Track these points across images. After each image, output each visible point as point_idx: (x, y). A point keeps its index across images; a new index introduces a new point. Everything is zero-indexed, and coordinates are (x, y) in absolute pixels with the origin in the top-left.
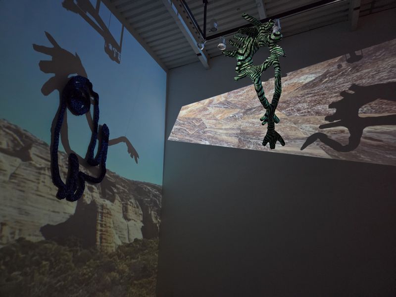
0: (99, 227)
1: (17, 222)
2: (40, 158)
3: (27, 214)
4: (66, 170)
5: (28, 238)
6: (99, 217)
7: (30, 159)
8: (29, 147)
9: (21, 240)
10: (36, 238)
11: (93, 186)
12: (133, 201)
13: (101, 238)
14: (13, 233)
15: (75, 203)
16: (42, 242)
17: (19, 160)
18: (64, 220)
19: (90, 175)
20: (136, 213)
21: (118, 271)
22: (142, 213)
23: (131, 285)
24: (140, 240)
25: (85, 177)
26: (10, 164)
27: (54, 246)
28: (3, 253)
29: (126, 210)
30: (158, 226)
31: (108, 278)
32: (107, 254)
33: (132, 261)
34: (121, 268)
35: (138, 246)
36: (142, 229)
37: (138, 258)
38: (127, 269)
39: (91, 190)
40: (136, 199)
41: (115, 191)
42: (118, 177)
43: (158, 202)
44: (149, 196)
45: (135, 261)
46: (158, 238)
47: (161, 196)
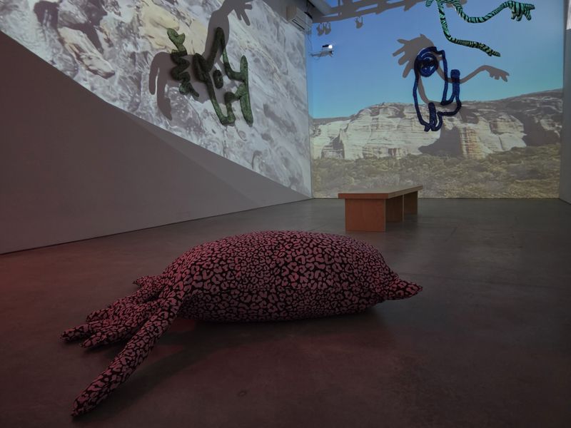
0: (464, 143)
1: (405, 146)
2: (410, 113)
3: (410, 143)
4: (428, 114)
5: (412, 153)
6: (463, 136)
7: (405, 116)
8: (403, 110)
9: (409, 155)
10: (417, 153)
11: (453, 117)
12: (504, 117)
13: (467, 150)
14: (404, 152)
15: (440, 130)
16: (421, 155)
17: (399, 119)
18: (432, 143)
19: (448, 110)
20: (511, 126)
21: (491, 172)
22: (522, 124)
23: (512, 182)
24: (521, 148)
25: (441, 114)
26: (396, 122)
27: (428, 157)
28: (403, 160)
29: (496, 126)
30: (556, 132)
31: (480, 175)
32: (476, 160)
33: (511, 165)
34: (495, 169)
35: (519, 153)
36: (524, 139)
37: (520, 162)
38: (504, 171)
39: (451, 120)
40: (509, 114)
41: (478, 114)
42: (479, 103)
43: (554, 108)
44: (535, 107)
45: (515, 165)
46: (558, 144)
47: (561, 100)
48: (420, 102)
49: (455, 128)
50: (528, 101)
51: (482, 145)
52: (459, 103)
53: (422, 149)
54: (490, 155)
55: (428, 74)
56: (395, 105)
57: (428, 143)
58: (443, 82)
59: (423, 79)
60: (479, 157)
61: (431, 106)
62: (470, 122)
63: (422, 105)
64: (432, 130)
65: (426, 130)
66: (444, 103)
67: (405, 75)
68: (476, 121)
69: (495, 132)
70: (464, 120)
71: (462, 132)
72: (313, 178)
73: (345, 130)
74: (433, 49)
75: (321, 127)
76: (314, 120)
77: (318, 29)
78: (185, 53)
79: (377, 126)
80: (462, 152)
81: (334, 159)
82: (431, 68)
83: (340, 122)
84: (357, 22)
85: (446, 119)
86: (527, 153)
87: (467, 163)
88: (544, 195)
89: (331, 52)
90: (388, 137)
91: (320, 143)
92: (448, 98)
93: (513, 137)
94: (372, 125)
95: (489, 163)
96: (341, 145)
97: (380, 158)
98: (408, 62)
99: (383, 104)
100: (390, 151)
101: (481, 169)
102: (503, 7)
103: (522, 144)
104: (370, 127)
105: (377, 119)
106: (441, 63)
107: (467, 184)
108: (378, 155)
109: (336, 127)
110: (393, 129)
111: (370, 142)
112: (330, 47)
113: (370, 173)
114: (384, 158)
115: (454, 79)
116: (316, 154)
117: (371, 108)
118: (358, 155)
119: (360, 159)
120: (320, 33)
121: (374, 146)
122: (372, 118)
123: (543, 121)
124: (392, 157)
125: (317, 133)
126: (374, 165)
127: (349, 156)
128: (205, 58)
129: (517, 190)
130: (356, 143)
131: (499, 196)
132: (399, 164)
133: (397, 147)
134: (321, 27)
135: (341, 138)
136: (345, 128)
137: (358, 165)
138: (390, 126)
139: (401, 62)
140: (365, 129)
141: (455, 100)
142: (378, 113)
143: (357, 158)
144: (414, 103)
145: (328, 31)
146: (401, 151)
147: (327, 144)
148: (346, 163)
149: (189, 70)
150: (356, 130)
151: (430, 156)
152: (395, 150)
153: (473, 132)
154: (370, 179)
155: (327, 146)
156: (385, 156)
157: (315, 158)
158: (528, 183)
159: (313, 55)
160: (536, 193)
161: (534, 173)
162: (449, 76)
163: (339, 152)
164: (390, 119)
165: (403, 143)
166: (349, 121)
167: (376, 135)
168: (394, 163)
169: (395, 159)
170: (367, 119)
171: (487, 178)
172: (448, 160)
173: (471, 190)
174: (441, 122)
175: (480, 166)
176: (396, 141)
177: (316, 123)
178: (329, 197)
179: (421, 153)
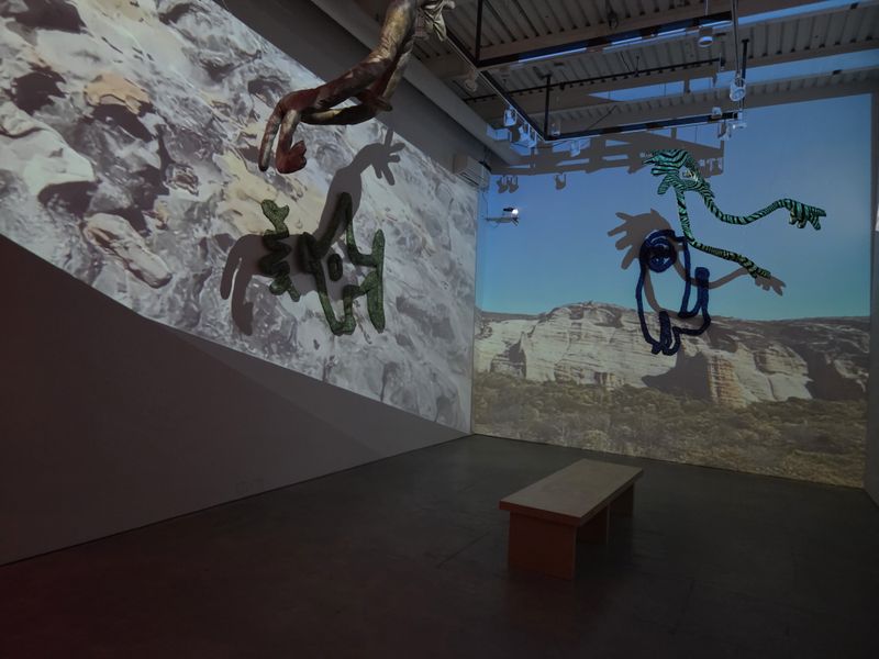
0: (713, 380)
1: (621, 373)
2: (630, 323)
3: (628, 367)
4: (659, 328)
5: (632, 385)
6: (712, 369)
7: (622, 326)
8: (620, 316)
9: (626, 386)
10: (639, 385)
11: (697, 338)
12: (776, 348)
13: (719, 392)
14: (620, 381)
15: (676, 355)
16: (645, 389)
17: (613, 329)
18: (664, 372)
19: (690, 327)
20: (789, 364)
21: (756, 431)
22: (805, 363)
23: (790, 452)
24: (804, 400)
25: (678, 331)
26: (608, 332)
27: (657, 393)
28: (616, 393)
29: (763, 360)
30: (859, 382)
31: (738, 434)
32: (731, 408)
33: (787, 424)
34: (761, 428)
35: (801, 408)
36: (808, 386)
37: (802, 422)
38: (777, 432)
39: (695, 342)
40: (784, 344)
41: (736, 338)
42: (739, 321)
43: (856, 345)
44: (824, 339)
45: (794, 425)
46: (862, 401)
47: (866, 334)
48: (647, 308)
49: (700, 355)
50: (816, 329)
51: (741, 385)
52: (707, 319)
53: (646, 379)
54: (754, 404)
55: (660, 269)
56: (608, 308)
57: (656, 372)
58: (683, 283)
59: (652, 274)
60: (736, 405)
61: (664, 316)
62: (723, 349)
63: (649, 314)
64: (664, 353)
65: (655, 352)
66: (684, 315)
67: (625, 265)
68: (732, 348)
69: (763, 370)
70: (714, 345)
71: (711, 362)
72: (475, 401)
73: (530, 335)
74: (670, 233)
75: (493, 325)
76: (484, 314)
77: (499, 183)
78: (286, 234)
79: (579, 335)
80: (710, 393)
81: (509, 377)
82: (666, 260)
83: (523, 322)
84: (557, 179)
85: (685, 340)
86: (812, 409)
87: (717, 411)
88: (842, 482)
89: (515, 219)
90: (594, 354)
91: (489, 349)
92: (690, 308)
93: (791, 383)
94: (572, 333)
95: (752, 417)
96: (522, 357)
97: (581, 385)
98: (630, 247)
99: (590, 303)
100: (597, 376)
101: (740, 426)
102: (776, 206)
103: (805, 395)
104: (568, 336)
105: (580, 324)
106: (681, 255)
107: (716, 445)
108: (577, 380)
109: (515, 328)
110: (603, 343)
111: (566, 357)
112: (515, 212)
113: (564, 405)
114: (588, 386)
115: (701, 281)
116: (483, 365)
117: (570, 307)
118: (547, 376)
119: (550, 381)
120: (502, 190)
121: (573, 364)
122: (572, 321)
123: (837, 362)
124: (599, 385)
125: (485, 333)
126: (570, 393)
127: (533, 374)
128: (318, 238)
129: (796, 466)
130: (546, 356)
131: (768, 471)
132: (610, 399)
133: (609, 372)
134: (504, 181)
135: (522, 345)
136: (530, 331)
137: (547, 391)
138: (599, 338)
139: (620, 245)
140: (560, 337)
141: (700, 313)
142: (581, 316)
143: (546, 379)
144: (636, 308)
145: (513, 188)
146: (614, 379)
147: (501, 352)
148: (527, 385)
149: (289, 259)
150: (546, 337)
151: (659, 393)
152: (605, 375)
153: (728, 365)
154: (563, 415)
155: (499, 356)
156: (589, 382)
157: (480, 371)
158: (814, 457)
159: (488, 220)
160: (828, 475)
161: (823, 442)
162: (693, 275)
163: (517, 367)
164: (600, 328)
165: (618, 366)
166: (535, 322)
167: (576, 348)
168: (603, 395)
169: (604, 389)
170: (564, 322)
171: (748, 439)
172: (688, 402)
173: (723, 455)
174: (678, 343)
175: (739, 419)
176: (607, 362)
177: (485, 320)
178: (498, 435)
179: (645, 386)
